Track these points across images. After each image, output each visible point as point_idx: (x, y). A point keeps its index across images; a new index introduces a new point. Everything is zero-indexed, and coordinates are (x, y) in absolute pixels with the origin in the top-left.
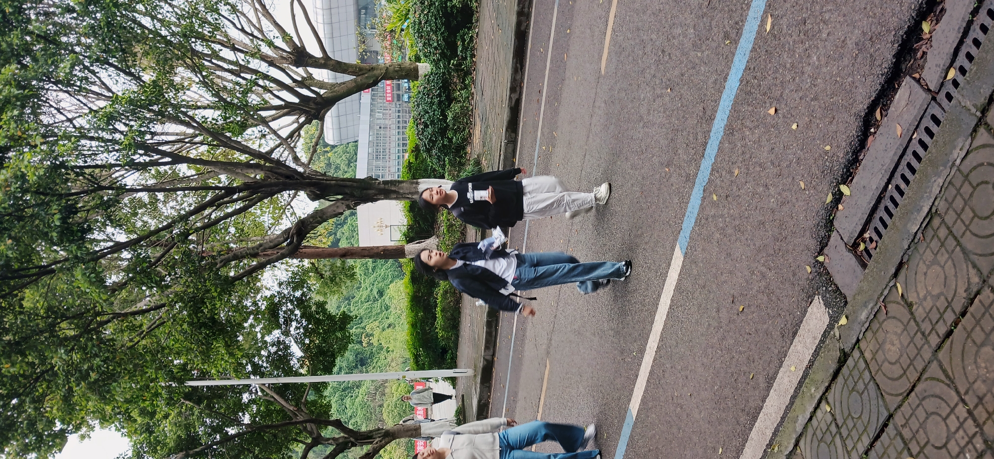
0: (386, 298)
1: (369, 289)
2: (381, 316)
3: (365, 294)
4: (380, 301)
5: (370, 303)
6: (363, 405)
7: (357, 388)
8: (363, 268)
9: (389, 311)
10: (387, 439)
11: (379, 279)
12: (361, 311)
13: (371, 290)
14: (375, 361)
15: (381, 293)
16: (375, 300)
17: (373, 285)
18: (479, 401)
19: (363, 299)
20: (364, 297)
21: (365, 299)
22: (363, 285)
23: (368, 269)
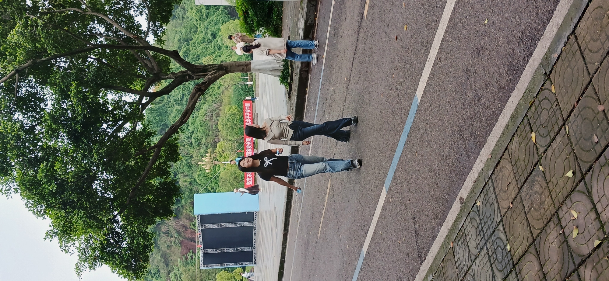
0: (218, 39)
1: (204, 32)
2: (215, 54)
3: (201, 36)
4: (213, 42)
5: (204, 44)
6: (203, 124)
7: (197, 111)
8: (198, 14)
9: (221, 50)
10: (221, 72)
11: (212, 24)
12: (198, 50)
13: (206, 33)
14: (211, 90)
15: (214, 36)
16: (210, 41)
17: (207, 29)
18: (306, 22)
19: (199, 40)
20: (200, 39)
21: (201, 40)
22: (199, 30)
23: (202, 15)
